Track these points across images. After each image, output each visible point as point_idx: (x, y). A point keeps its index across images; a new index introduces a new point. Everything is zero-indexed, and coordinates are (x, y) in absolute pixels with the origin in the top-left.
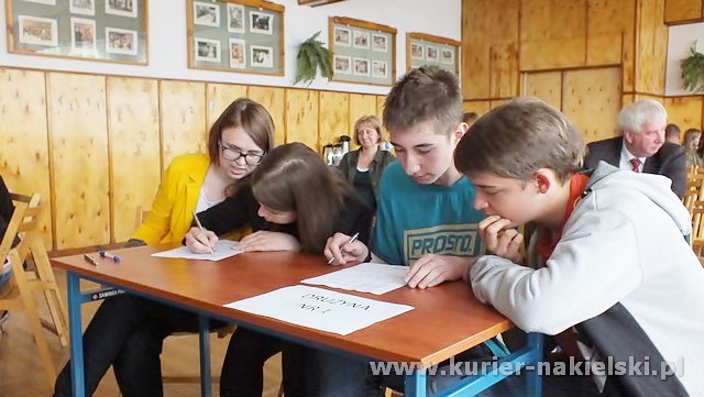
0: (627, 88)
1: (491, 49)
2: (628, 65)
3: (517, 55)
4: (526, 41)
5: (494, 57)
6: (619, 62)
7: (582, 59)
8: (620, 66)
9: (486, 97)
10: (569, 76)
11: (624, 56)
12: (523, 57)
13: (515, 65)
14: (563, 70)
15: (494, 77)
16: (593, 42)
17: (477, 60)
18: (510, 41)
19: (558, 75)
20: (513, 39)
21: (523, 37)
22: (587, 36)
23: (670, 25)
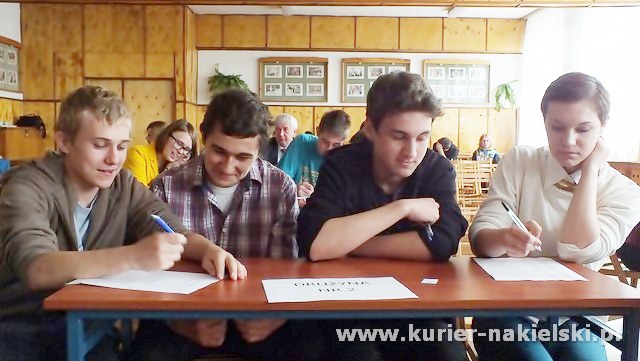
0: (179, 97)
1: (54, 54)
2: (179, 79)
3: (82, 63)
4: (90, 51)
5: (58, 62)
6: (171, 76)
7: (142, 71)
8: (173, 80)
9: (51, 98)
10: (129, 85)
11: (176, 72)
12: (87, 65)
13: (79, 71)
14: (123, 80)
15: (59, 80)
16: (151, 59)
17: (39, 63)
18: (74, 50)
19: (119, 83)
20: (77, 48)
21: (88, 47)
22: (145, 53)
23: (199, 49)
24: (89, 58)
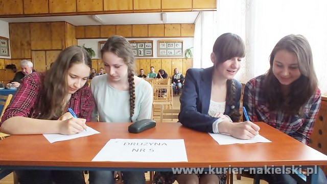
1: (21, 42)
3: (30, 45)
5: (22, 45)
6: (61, 49)
9: (20, 58)
10: (48, 52)
11: (63, 47)
12: (32, 45)
13: (29, 48)
14: (46, 50)
15: (23, 51)
16: (54, 43)
17: (16, 45)
19: (44, 52)
20: (28, 39)
21: (32, 39)
22: (51, 40)
23: (77, 39)
24: (32, 43)
